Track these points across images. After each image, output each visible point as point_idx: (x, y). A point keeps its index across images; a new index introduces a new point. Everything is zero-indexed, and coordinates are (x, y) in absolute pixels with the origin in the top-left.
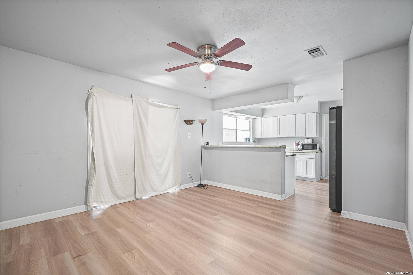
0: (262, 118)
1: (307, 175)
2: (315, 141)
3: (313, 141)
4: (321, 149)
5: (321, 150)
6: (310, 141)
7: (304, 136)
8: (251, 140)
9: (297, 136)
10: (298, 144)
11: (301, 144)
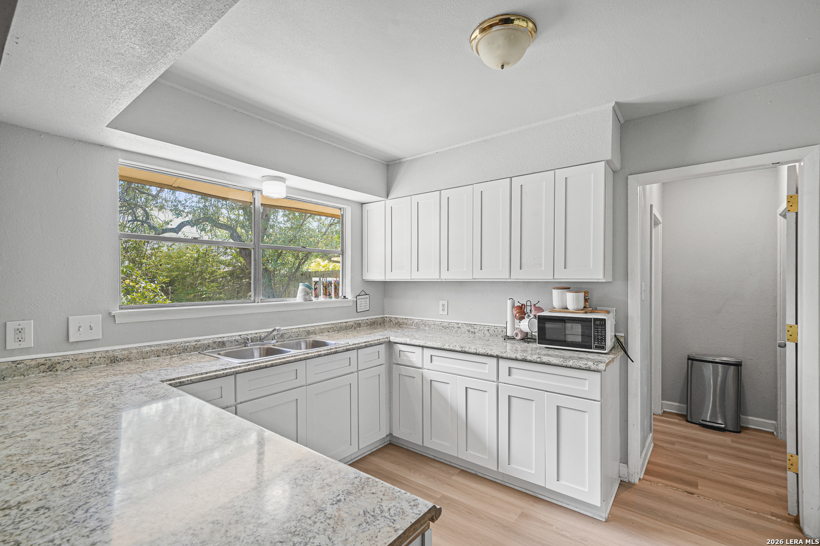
0: (388, 202)
1: (562, 482)
2: (595, 298)
3: (586, 300)
4: (622, 340)
5: (621, 345)
6: (571, 302)
7: (549, 277)
8: (348, 290)
9: (518, 275)
10: (521, 312)
11: (533, 313)
